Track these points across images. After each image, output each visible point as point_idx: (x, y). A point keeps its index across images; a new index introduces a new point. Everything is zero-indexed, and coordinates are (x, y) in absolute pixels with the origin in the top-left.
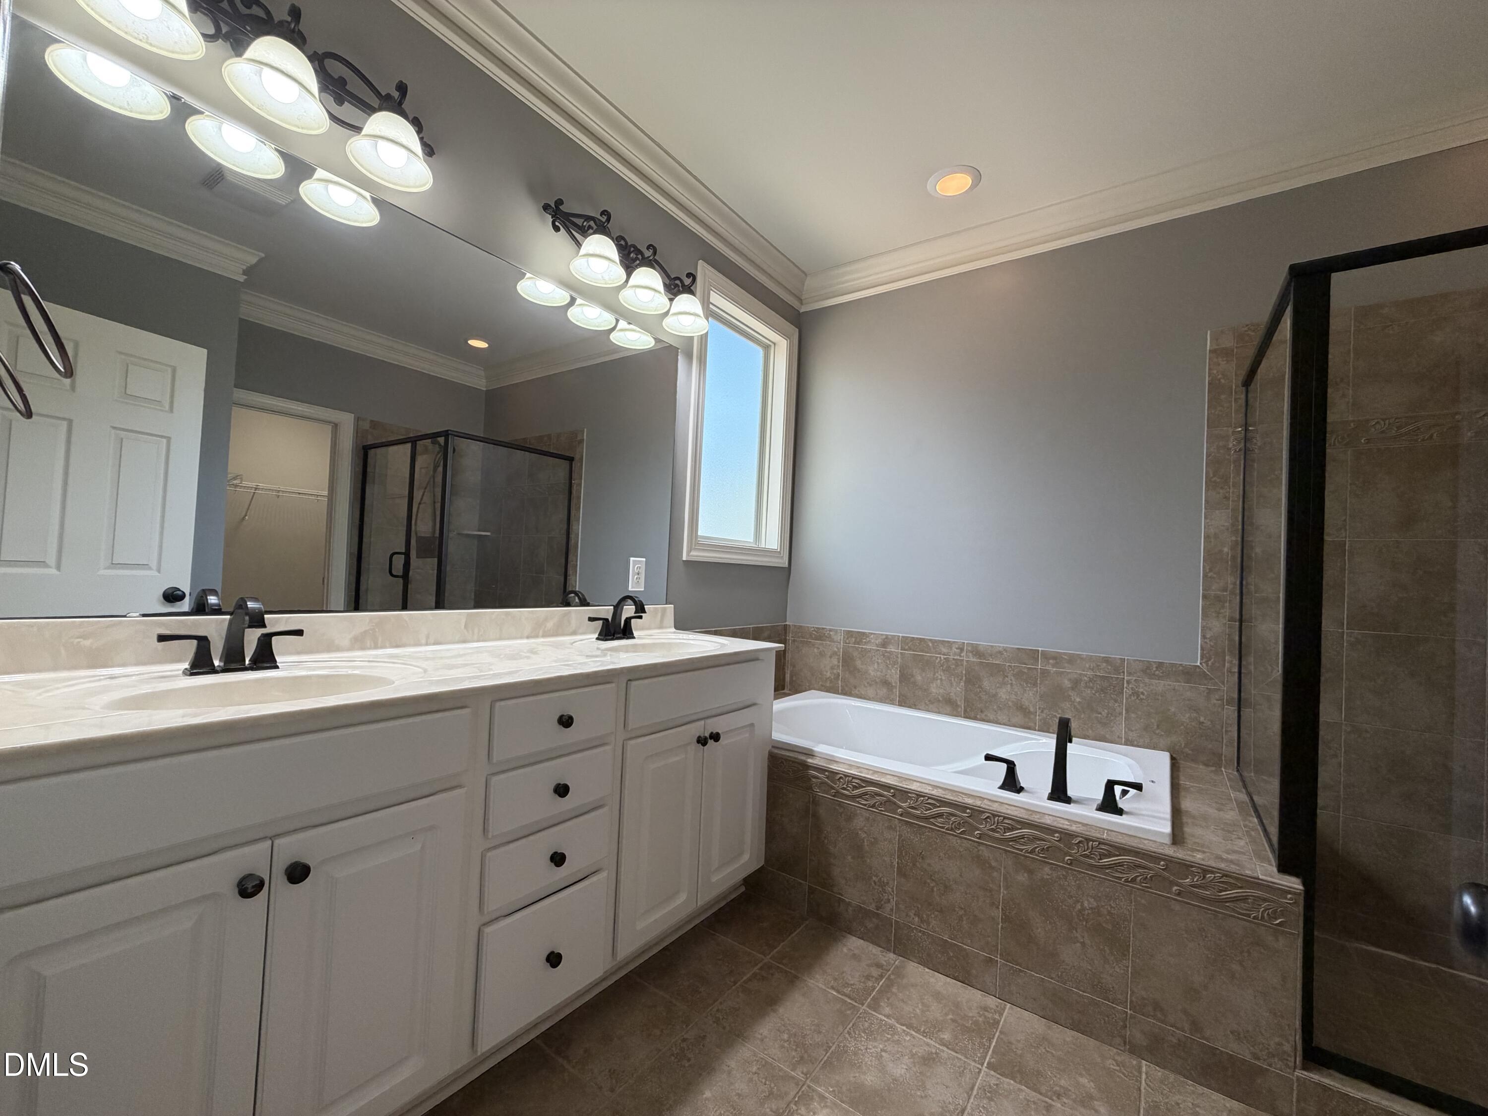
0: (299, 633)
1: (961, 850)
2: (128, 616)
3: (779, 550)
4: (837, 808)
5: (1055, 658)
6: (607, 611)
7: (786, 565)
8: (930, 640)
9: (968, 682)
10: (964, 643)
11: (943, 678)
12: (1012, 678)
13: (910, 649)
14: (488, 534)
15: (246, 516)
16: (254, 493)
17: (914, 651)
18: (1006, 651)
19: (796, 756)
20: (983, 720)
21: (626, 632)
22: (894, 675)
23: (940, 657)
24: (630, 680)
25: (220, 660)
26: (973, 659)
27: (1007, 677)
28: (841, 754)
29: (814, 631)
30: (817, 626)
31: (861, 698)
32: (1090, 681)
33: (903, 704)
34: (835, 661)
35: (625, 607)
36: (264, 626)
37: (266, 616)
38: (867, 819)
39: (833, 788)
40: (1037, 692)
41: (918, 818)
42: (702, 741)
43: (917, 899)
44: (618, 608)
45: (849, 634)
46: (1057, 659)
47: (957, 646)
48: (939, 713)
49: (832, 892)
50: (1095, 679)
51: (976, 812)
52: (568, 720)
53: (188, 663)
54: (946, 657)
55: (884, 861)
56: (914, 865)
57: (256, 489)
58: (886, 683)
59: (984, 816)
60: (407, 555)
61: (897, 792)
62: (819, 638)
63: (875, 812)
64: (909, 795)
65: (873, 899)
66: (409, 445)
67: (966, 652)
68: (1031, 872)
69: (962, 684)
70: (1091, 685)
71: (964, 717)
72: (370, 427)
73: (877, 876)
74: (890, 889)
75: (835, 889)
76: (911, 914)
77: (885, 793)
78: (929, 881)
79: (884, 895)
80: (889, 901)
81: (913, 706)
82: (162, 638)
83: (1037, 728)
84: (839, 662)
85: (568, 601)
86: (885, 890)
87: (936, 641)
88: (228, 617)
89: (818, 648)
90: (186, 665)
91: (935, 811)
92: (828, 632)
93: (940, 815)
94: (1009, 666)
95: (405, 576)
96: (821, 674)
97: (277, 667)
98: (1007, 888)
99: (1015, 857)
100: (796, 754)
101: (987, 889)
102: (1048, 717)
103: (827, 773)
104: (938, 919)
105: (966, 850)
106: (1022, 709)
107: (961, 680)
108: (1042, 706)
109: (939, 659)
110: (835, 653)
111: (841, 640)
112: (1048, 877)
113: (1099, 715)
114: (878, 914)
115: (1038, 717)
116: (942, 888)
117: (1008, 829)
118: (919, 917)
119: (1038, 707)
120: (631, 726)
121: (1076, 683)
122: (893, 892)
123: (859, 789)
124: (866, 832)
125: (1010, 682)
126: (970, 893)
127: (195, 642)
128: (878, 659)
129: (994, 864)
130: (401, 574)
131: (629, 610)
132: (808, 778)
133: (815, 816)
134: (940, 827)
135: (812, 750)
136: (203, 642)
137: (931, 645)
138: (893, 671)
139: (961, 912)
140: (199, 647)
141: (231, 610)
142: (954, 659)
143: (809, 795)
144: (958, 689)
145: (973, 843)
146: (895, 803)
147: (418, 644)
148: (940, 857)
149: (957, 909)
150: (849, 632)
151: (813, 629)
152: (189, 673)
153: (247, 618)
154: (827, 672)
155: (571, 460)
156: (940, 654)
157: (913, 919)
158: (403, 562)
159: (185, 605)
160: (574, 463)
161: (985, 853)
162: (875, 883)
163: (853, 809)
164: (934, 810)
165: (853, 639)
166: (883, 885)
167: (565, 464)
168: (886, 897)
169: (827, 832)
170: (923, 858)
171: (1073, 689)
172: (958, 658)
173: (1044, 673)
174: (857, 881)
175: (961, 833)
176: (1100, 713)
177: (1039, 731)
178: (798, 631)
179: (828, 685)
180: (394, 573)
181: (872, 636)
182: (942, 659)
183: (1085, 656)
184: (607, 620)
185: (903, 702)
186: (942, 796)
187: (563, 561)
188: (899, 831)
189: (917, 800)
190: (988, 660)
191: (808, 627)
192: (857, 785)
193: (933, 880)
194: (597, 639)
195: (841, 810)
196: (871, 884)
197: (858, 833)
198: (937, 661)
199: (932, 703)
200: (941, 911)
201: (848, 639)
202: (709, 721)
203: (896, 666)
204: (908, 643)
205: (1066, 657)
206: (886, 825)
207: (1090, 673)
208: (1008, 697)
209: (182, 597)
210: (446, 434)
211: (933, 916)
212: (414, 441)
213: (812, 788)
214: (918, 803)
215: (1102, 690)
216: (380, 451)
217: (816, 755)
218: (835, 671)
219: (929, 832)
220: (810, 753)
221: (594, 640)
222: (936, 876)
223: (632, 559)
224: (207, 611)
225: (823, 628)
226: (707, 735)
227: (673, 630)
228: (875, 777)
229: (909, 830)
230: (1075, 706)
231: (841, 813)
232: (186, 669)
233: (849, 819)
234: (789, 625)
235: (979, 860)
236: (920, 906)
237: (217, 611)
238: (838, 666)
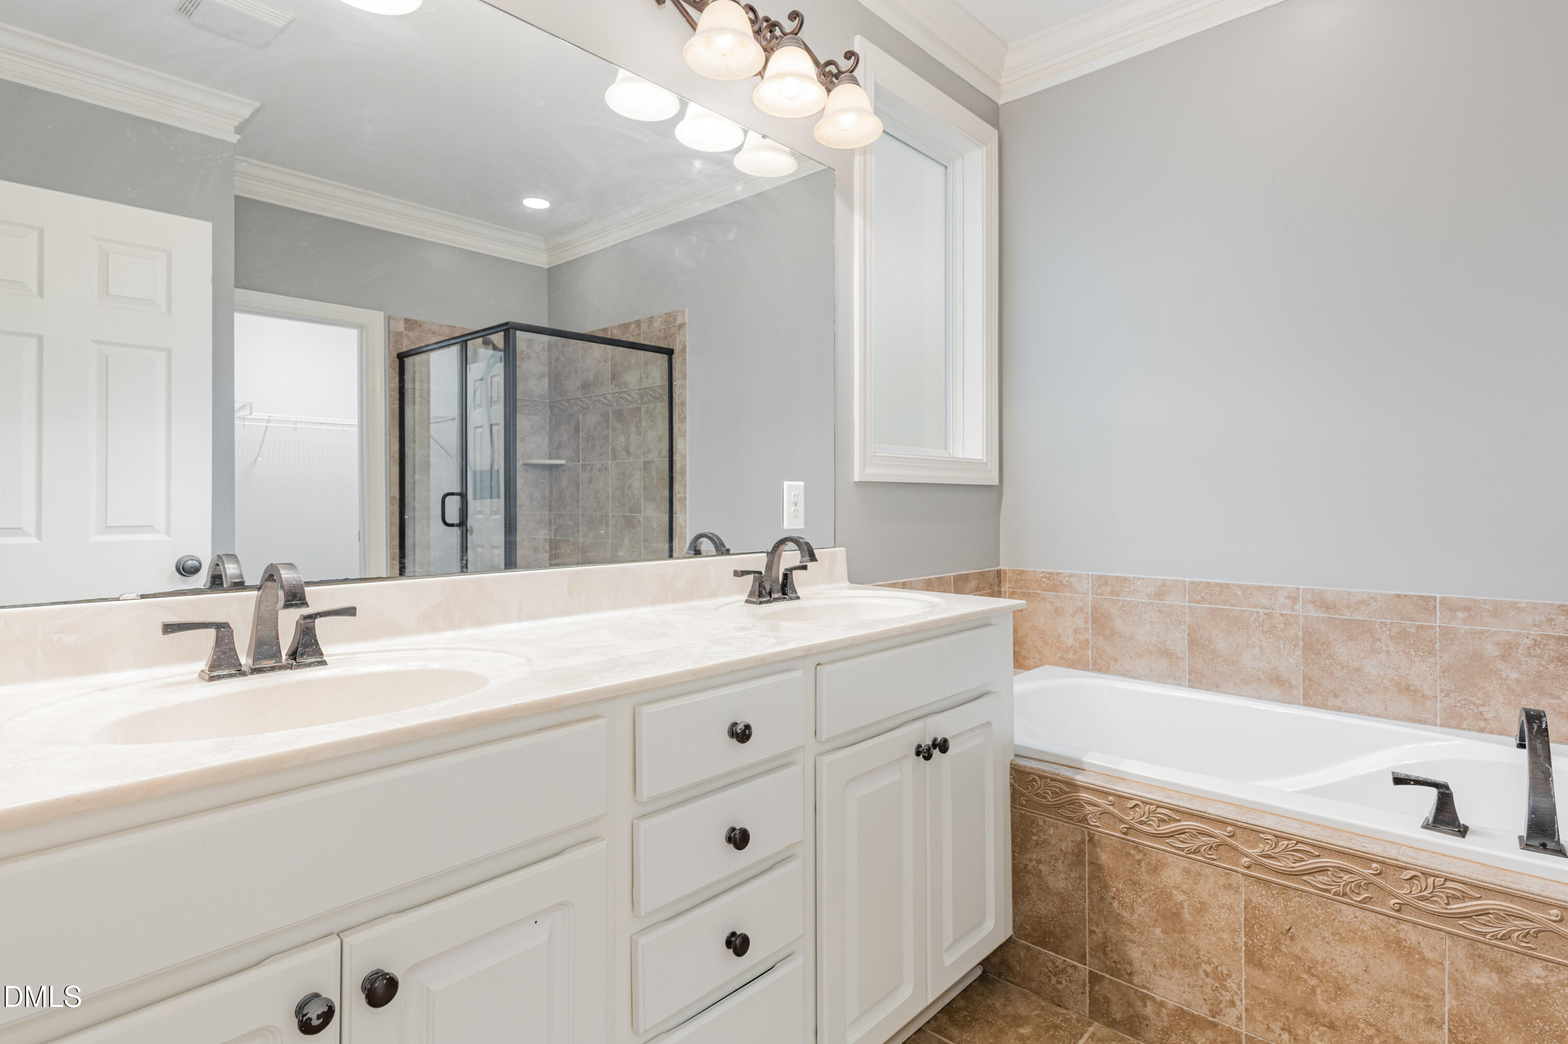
0: (350, 611)
1: (1366, 929)
2: (121, 598)
3: (985, 460)
4: (1133, 852)
5: (1467, 609)
6: (759, 562)
7: (996, 482)
8: (1239, 586)
9: (1308, 647)
10: (1298, 589)
11: (1264, 644)
12: (1389, 642)
13: (1204, 600)
14: (563, 462)
15: (258, 456)
16: (267, 426)
17: (1210, 603)
18: (1376, 600)
19: (1057, 772)
20: (1339, 709)
21: (786, 588)
22: (1178, 641)
23: (1258, 613)
24: (818, 664)
25: (248, 656)
26: (1314, 613)
27: (1380, 641)
28: (1131, 767)
29: (1045, 577)
30: (1049, 571)
31: (1124, 675)
32: (1536, 643)
33: (1197, 685)
34: (1079, 622)
35: (784, 553)
36: (304, 603)
37: (306, 589)
38: (1187, 871)
39: (1122, 821)
40: (1436, 663)
41: (1278, 872)
42: (924, 753)
43: (1285, 1004)
44: (774, 553)
45: (1102, 581)
46: (1469, 608)
47: (1286, 594)
48: (1259, 698)
49: (1131, 982)
50: (1545, 642)
51: (1387, 867)
52: (744, 731)
53: (205, 663)
54: (1267, 611)
55: (1221, 939)
56: (1277, 949)
57: (268, 421)
58: (1166, 653)
59: (1407, 874)
60: (463, 496)
61: (1238, 831)
62: (1055, 588)
63: (1199, 861)
64: (1261, 835)
65: (1205, 1000)
66: (455, 350)
67: (1303, 603)
68: (1503, 971)
69: (1299, 653)
70: (1538, 652)
71: (1304, 705)
72: (406, 328)
73: (1209, 962)
74: (1235, 986)
75: (1136, 979)
76: (1276, 1027)
77: (1216, 831)
78: (1305, 976)
79: (1224, 993)
80: (1232, 1004)
81: (1215, 687)
82: (169, 628)
83: (1438, 722)
84: (1086, 623)
85: (697, 548)
86: (1224, 985)
87: (1248, 587)
88: (255, 593)
89: (1052, 603)
90: (203, 665)
91: (1311, 863)
92: (1067, 578)
93: (1322, 870)
94: (1381, 622)
95: (463, 523)
96: (1058, 641)
97: (324, 663)
98: (1457, 995)
99: (1472, 945)
100: (1055, 766)
101: (1417, 996)
102: (1459, 704)
103: (1111, 798)
104: (1326, 1039)
105: (1372, 929)
106: (1406, 689)
107: (1295, 646)
108: (1447, 687)
109: (1255, 615)
110: (1080, 610)
111: (1088, 590)
112: (1539, 981)
113: (1557, 701)
114: (1215, 1025)
115: (1439, 705)
116: (1332, 990)
117: (1455, 897)
118: (1290, 1032)
119: (1438, 689)
120: (824, 734)
121: (1508, 650)
122: (1240, 989)
123: (1169, 823)
124: (1185, 893)
125: (1384, 648)
126: (1384, 1001)
127: (212, 632)
128: (1151, 617)
129: (1430, 955)
130: (456, 521)
131: (790, 557)
132: (1077, 804)
133: (1096, 865)
134: (1322, 890)
135: (1080, 762)
136: (222, 628)
137: (1239, 593)
138: (1177, 634)
139: (1371, 1031)
140: (218, 641)
141: (257, 582)
142: (1282, 615)
143: (1083, 832)
144: (1291, 660)
145: (1386, 919)
146: (1235, 849)
147: (506, 619)
148: (1324, 938)
149: (1362, 1026)
150: (1100, 577)
151: (1042, 575)
152: (207, 677)
153: (281, 594)
154: (1068, 638)
155: (669, 352)
156: (1256, 606)
157: (1280, 1035)
158: (459, 506)
159: (202, 579)
160: (673, 356)
161: (1411, 935)
162: (1207, 975)
163: (1160, 856)
164: (1310, 861)
165: (1109, 588)
166: (1221, 978)
167: (662, 359)
168: (1228, 998)
169: (1118, 890)
170: (1292, 938)
171: (1503, 658)
172: (1289, 612)
173: (1446, 632)
174: (1173, 968)
175: (1365, 901)
176: (1558, 697)
177: (1441, 726)
178: (1019, 578)
179: (1071, 656)
180: (448, 521)
181: (1140, 582)
182: (1261, 614)
183: (1523, 605)
184: (760, 573)
185: (1196, 681)
186: (1324, 840)
187: (666, 493)
188: (1245, 894)
189: (1276, 845)
190: (1343, 614)
191: (1035, 572)
192: (1166, 818)
193: (1313, 975)
194: (747, 601)
195: (1139, 857)
196: (1199, 976)
197: (1171, 894)
198: (1252, 619)
199: (1247, 683)
200: (1332, 1026)
201: (1099, 587)
202: (931, 721)
203: (1182, 627)
204: (1197, 591)
205: (1488, 607)
206: (1221, 883)
207: (1534, 632)
208: (1381, 673)
209: (195, 570)
210: (508, 329)
211: (1316, 1033)
212: (463, 341)
213: (1086, 820)
214: (1277, 850)
215: (1559, 660)
216: (417, 358)
217: (1086, 768)
218: (1081, 637)
219: (1301, 896)
220: (1078, 768)
221: (743, 603)
222: (1320, 969)
223: (786, 483)
224: (225, 586)
225: (1058, 574)
226: (929, 742)
227: (847, 584)
228: (1196, 806)
229: (1264, 892)
230: (1508, 688)
231: (1139, 862)
232: (203, 671)
233: (1155, 870)
234: (1005, 571)
235: (1397, 945)
236: (1291, 1017)
237: (239, 585)
238: (1086, 629)
